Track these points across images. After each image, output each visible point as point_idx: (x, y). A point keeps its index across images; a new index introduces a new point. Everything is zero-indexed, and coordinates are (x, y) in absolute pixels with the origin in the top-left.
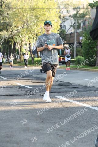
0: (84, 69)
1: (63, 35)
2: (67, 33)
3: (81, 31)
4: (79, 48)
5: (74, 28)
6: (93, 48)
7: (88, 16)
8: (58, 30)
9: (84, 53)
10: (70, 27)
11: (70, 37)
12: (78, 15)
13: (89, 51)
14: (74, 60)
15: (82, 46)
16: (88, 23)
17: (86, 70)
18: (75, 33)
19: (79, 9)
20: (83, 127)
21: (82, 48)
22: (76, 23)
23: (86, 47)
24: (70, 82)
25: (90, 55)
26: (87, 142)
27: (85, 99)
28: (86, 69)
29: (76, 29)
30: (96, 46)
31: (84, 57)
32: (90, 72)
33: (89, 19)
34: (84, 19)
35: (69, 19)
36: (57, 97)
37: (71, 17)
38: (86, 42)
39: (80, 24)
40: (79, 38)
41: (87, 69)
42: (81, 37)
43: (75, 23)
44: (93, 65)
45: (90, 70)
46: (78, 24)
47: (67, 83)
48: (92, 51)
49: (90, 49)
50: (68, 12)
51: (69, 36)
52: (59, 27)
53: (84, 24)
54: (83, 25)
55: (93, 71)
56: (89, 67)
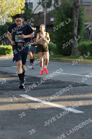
0: (57, 59)
1: (29, 15)
2: (34, 13)
5: (44, 7)
6: (68, 32)
8: (23, 9)
9: (56, 39)
10: (38, 4)
11: (38, 18)
13: (62, 35)
17: (59, 61)
25: (64, 41)
28: (59, 59)
29: (46, 8)
30: (71, 29)
31: (56, 43)
32: (64, 63)
36: (22, 95)
39: (51, 1)
40: (50, 20)
41: (61, 60)
42: (52, 18)
44: (68, 53)
45: (64, 60)
46: (48, 1)
47: (35, 77)
48: (66, 35)
49: (64, 33)
51: (37, 16)
52: (24, 5)
54: (55, 2)
55: (67, 61)
56: (63, 57)
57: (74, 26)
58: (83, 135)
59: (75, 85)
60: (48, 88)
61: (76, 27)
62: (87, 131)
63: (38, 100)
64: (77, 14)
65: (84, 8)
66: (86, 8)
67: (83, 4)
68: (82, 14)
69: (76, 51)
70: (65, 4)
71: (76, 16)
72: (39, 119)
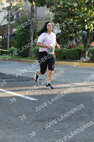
0: (17, 60)
2: (1, 25)
3: (15, 23)
4: (13, 39)
5: (8, 20)
6: (26, 39)
7: (21, 9)
9: (17, 44)
10: (4, 19)
11: (4, 29)
12: (11, 7)
13: (22, 42)
14: (7, 51)
15: (15, 38)
16: (21, 15)
17: (19, 61)
18: (8, 25)
19: (12, 2)
20: (16, 116)
21: (15, 39)
22: (10, 15)
23: (19, 39)
24: (4, 72)
26: (20, 131)
27: (17, 89)
28: (19, 60)
29: (9, 21)
30: (28, 37)
31: (17, 48)
32: (23, 63)
33: (22, 11)
34: (18, 11)
35: (3, 11)
37: (4, 10)
38: (19, 34)
39: (13, 16)
41: (20, 60)
42: (14, 28)
43: (8, 15)
44: (26, 55)
45: (23, 60)
46: (11, 16)
47: (1, 73)
48: (25, 42)
49: (23, 40)
50: (1, 4)
51: (3, 28)
53: (18, 16)
54: (16, 17)
55: (25, 61)
56: (22, 58)
57: (31, 35)
58: (37, 117)
59: (31, 79)
60: (10, 81)
61: (32, 35)
62: (40, 114)
63: (3, 90)
64: (33, 26)
65: (38, 22)
66: (39, 22)
67: (38, 19)
68: (37, 26)
69: (32, 53)
70: (24, 19)
71: (33, 28)
72: (4, 105)
